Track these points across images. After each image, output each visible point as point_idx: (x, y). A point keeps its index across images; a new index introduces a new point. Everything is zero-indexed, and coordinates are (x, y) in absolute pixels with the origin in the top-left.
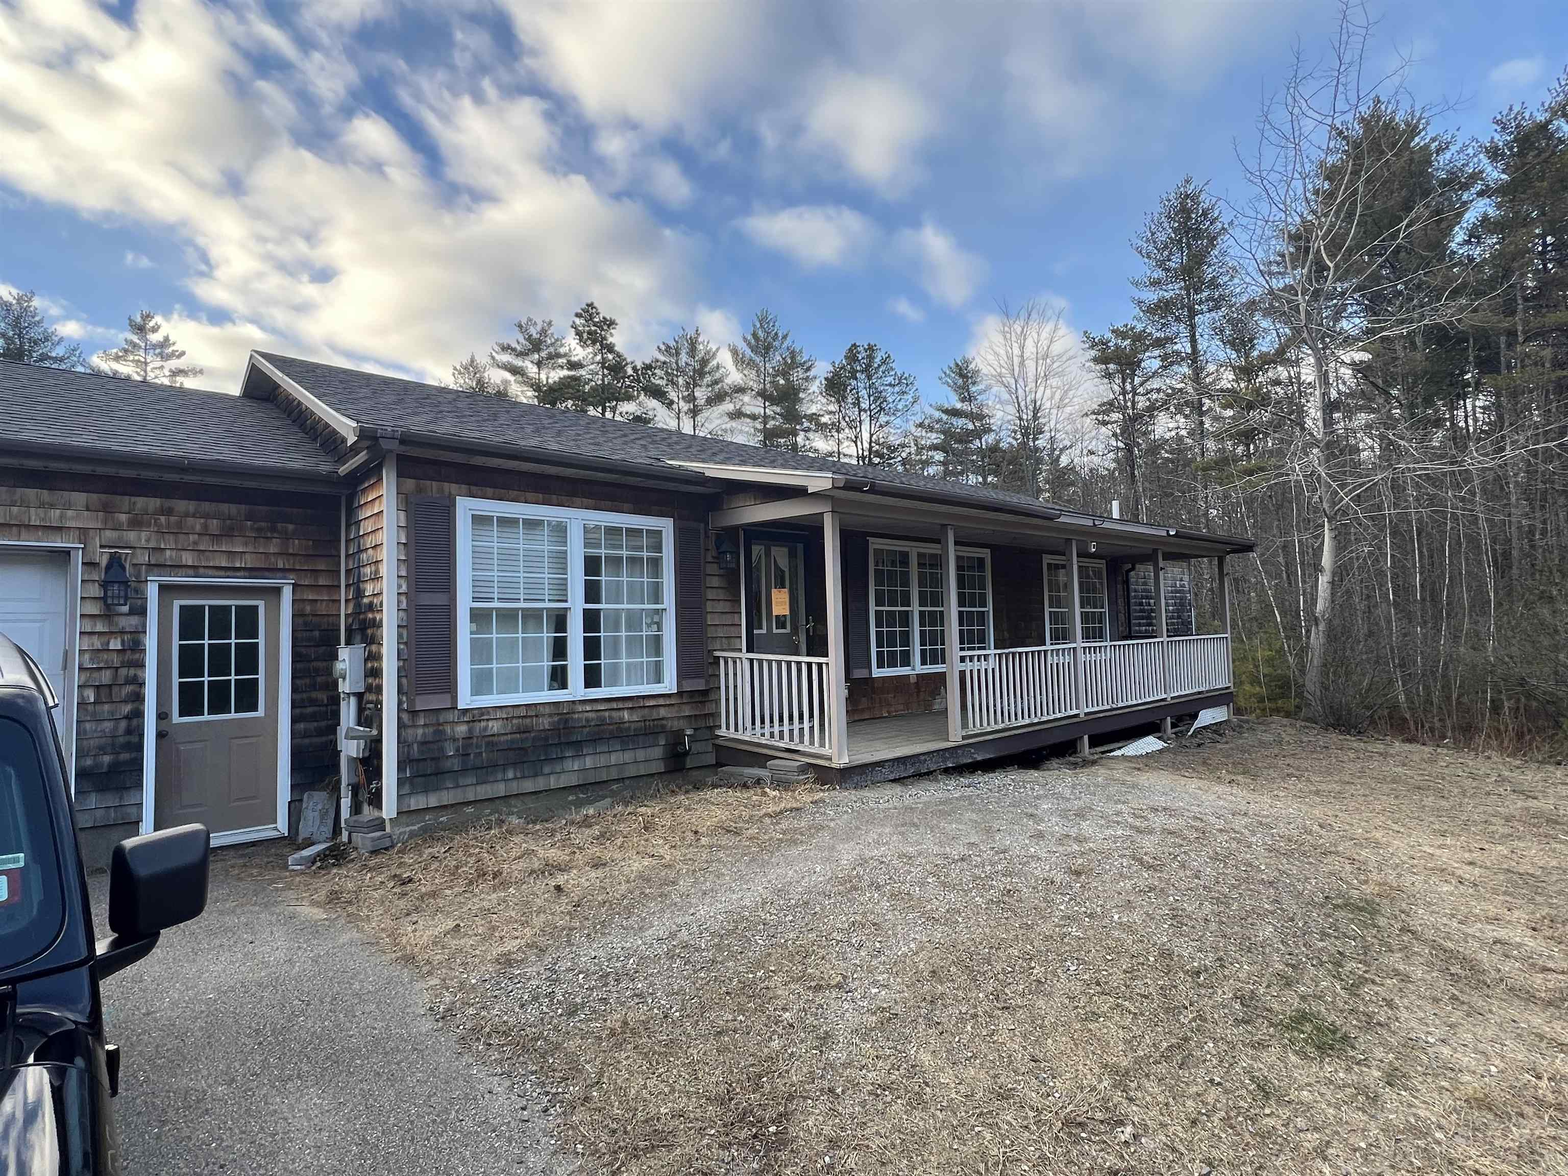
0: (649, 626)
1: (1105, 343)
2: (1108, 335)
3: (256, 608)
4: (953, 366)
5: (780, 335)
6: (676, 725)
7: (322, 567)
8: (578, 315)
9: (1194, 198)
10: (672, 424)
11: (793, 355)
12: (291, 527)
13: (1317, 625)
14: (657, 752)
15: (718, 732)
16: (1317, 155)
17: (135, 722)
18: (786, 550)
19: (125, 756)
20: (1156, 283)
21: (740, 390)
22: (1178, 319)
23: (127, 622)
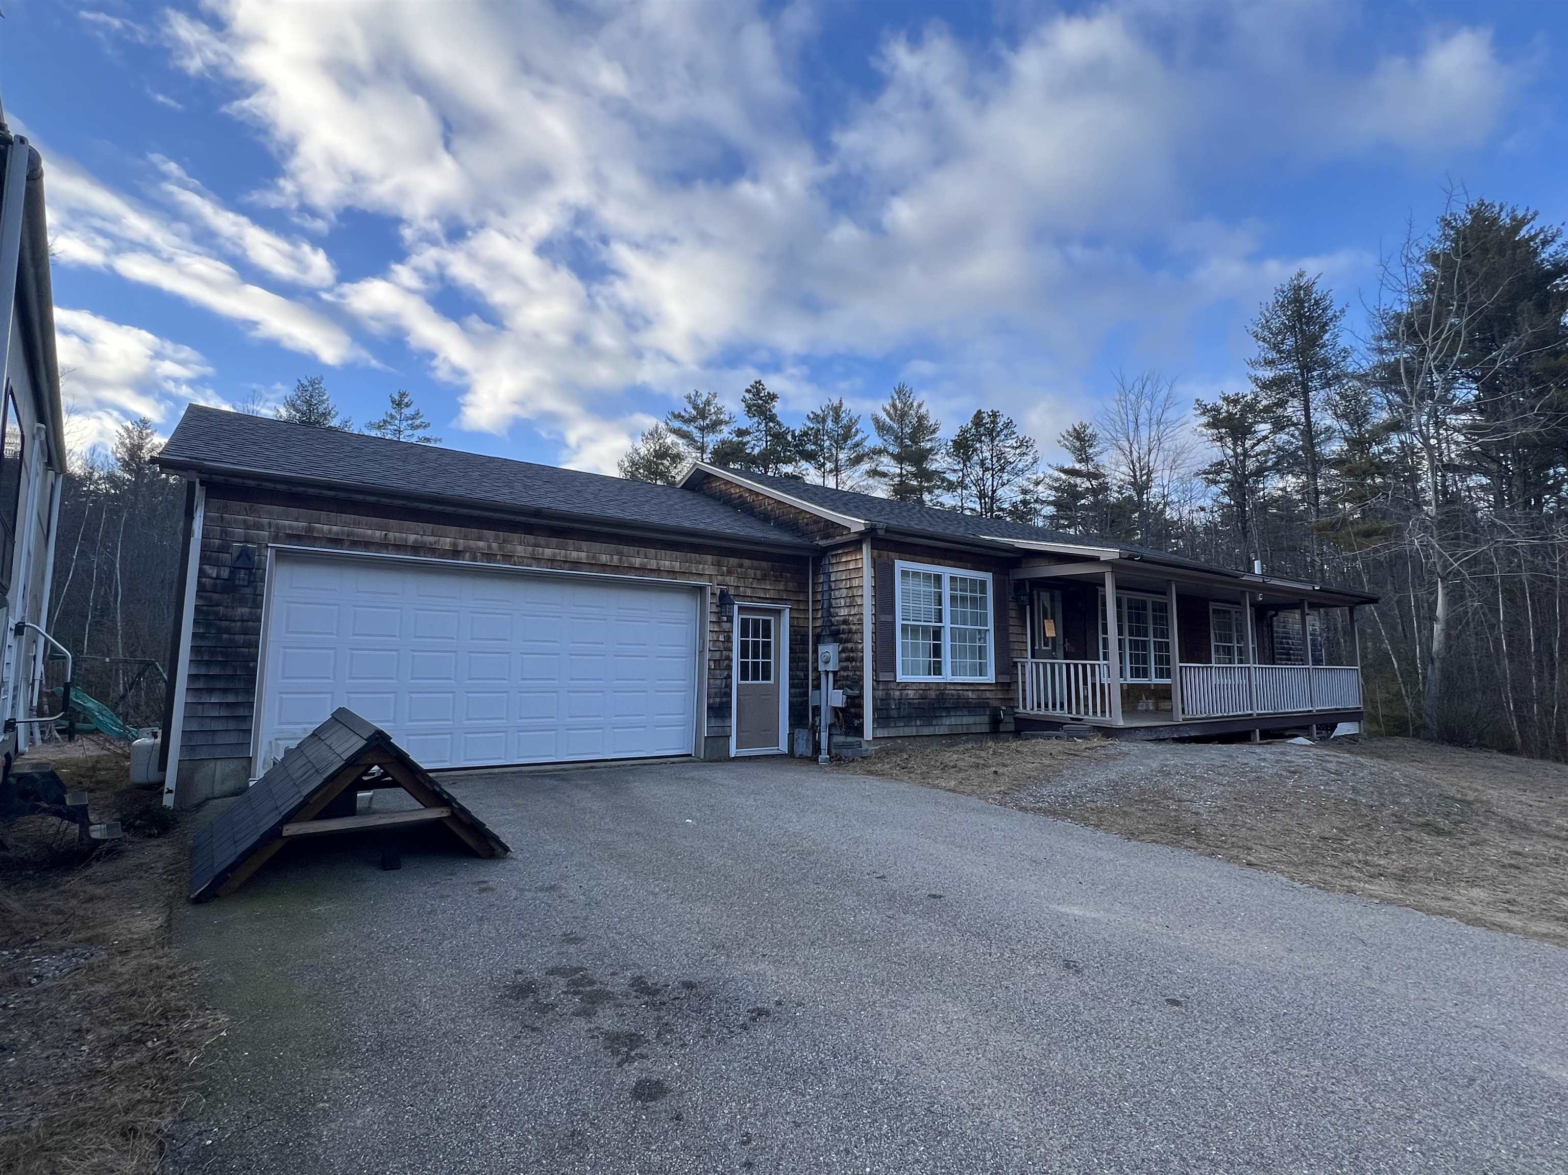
0: (980, 640)
1: (1217, 410)
2: (1220, 402)
3: (770, 620)
4: (1071, 430)
5: (915, 404)
6: (995, 703)
7: (801, 599)
8: (748, 391)
9: (1308, 290)
10: (819, 481)
11: (921, 419)
12: (789, 575)
13: (1433, 663)
14: (986, 719)
15: (1016, 710)
16: (1425, 243)
17: (729, 681)
18: (1048, 594)
19: (724, 700)
20: (1270, 363)
21: (879, 452)
22: (1293, 395)
23: (726, 626)
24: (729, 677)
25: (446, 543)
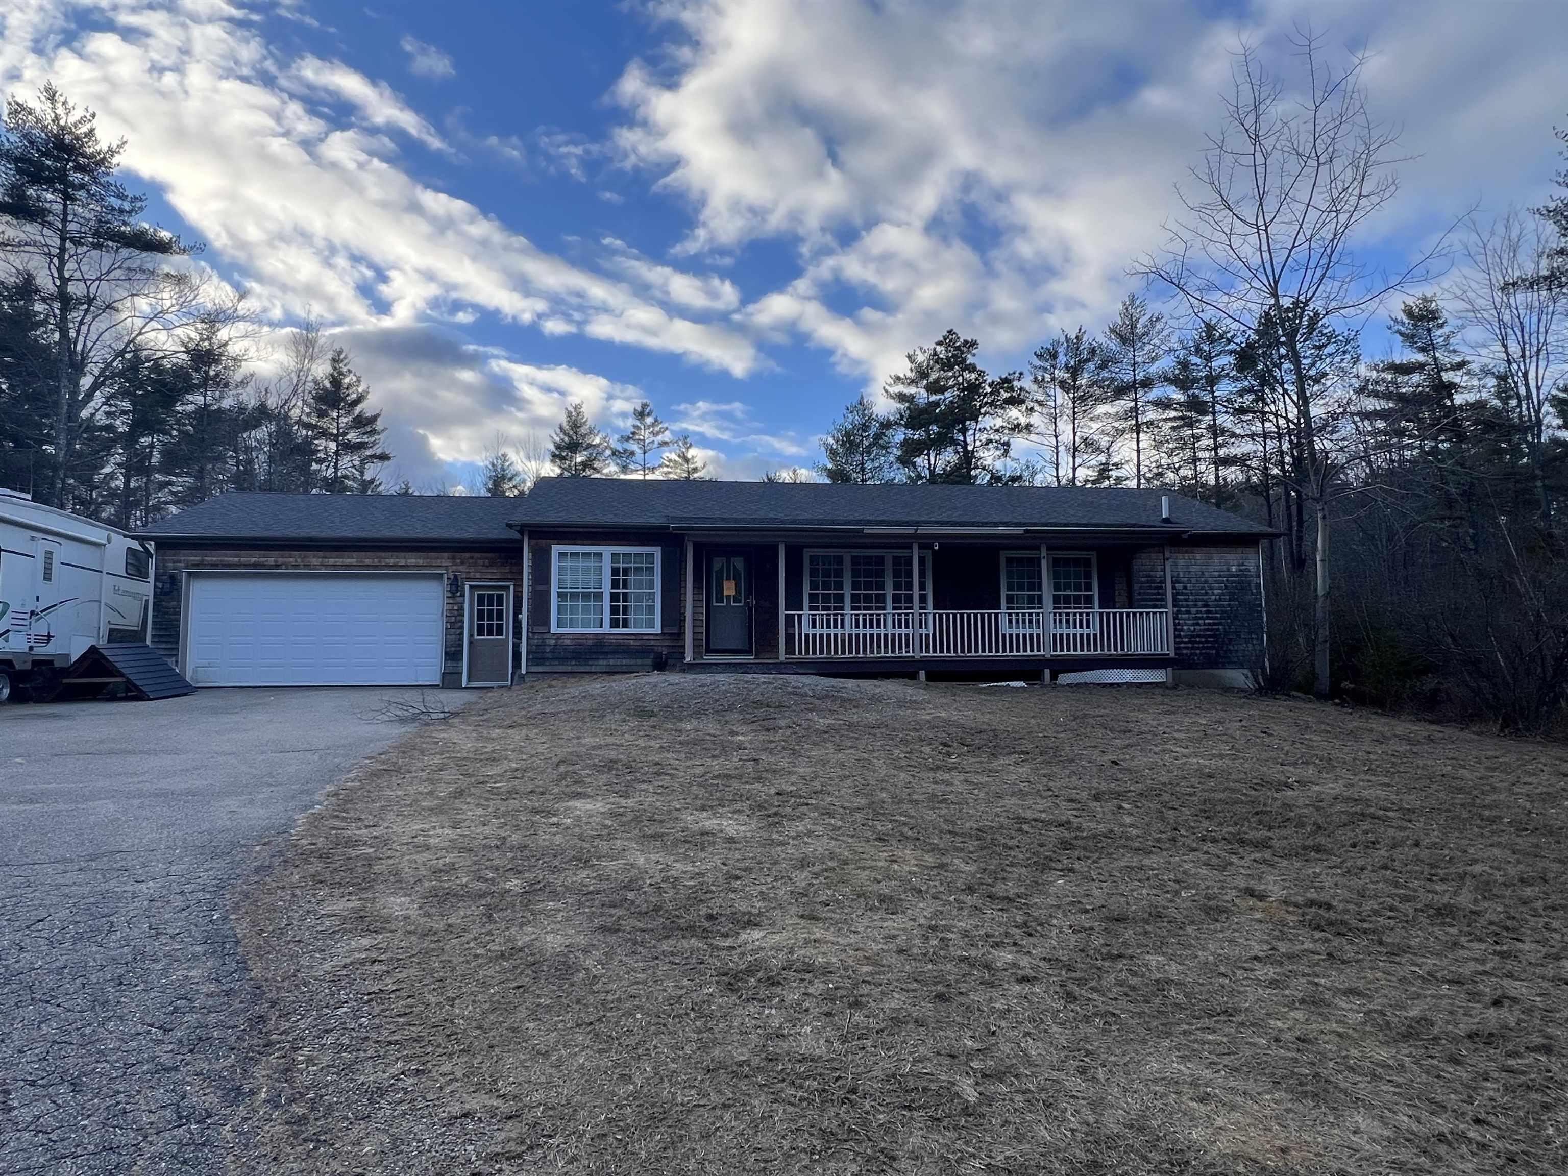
0: (646, 600)
3: (503, 594)
6: (659, 649)
12: (513, 561)
14: (648, 661)
17: (461, 637)
19: (458, 649)
23: (460, 599)
24: (462, 634)
25: (271, 561)
